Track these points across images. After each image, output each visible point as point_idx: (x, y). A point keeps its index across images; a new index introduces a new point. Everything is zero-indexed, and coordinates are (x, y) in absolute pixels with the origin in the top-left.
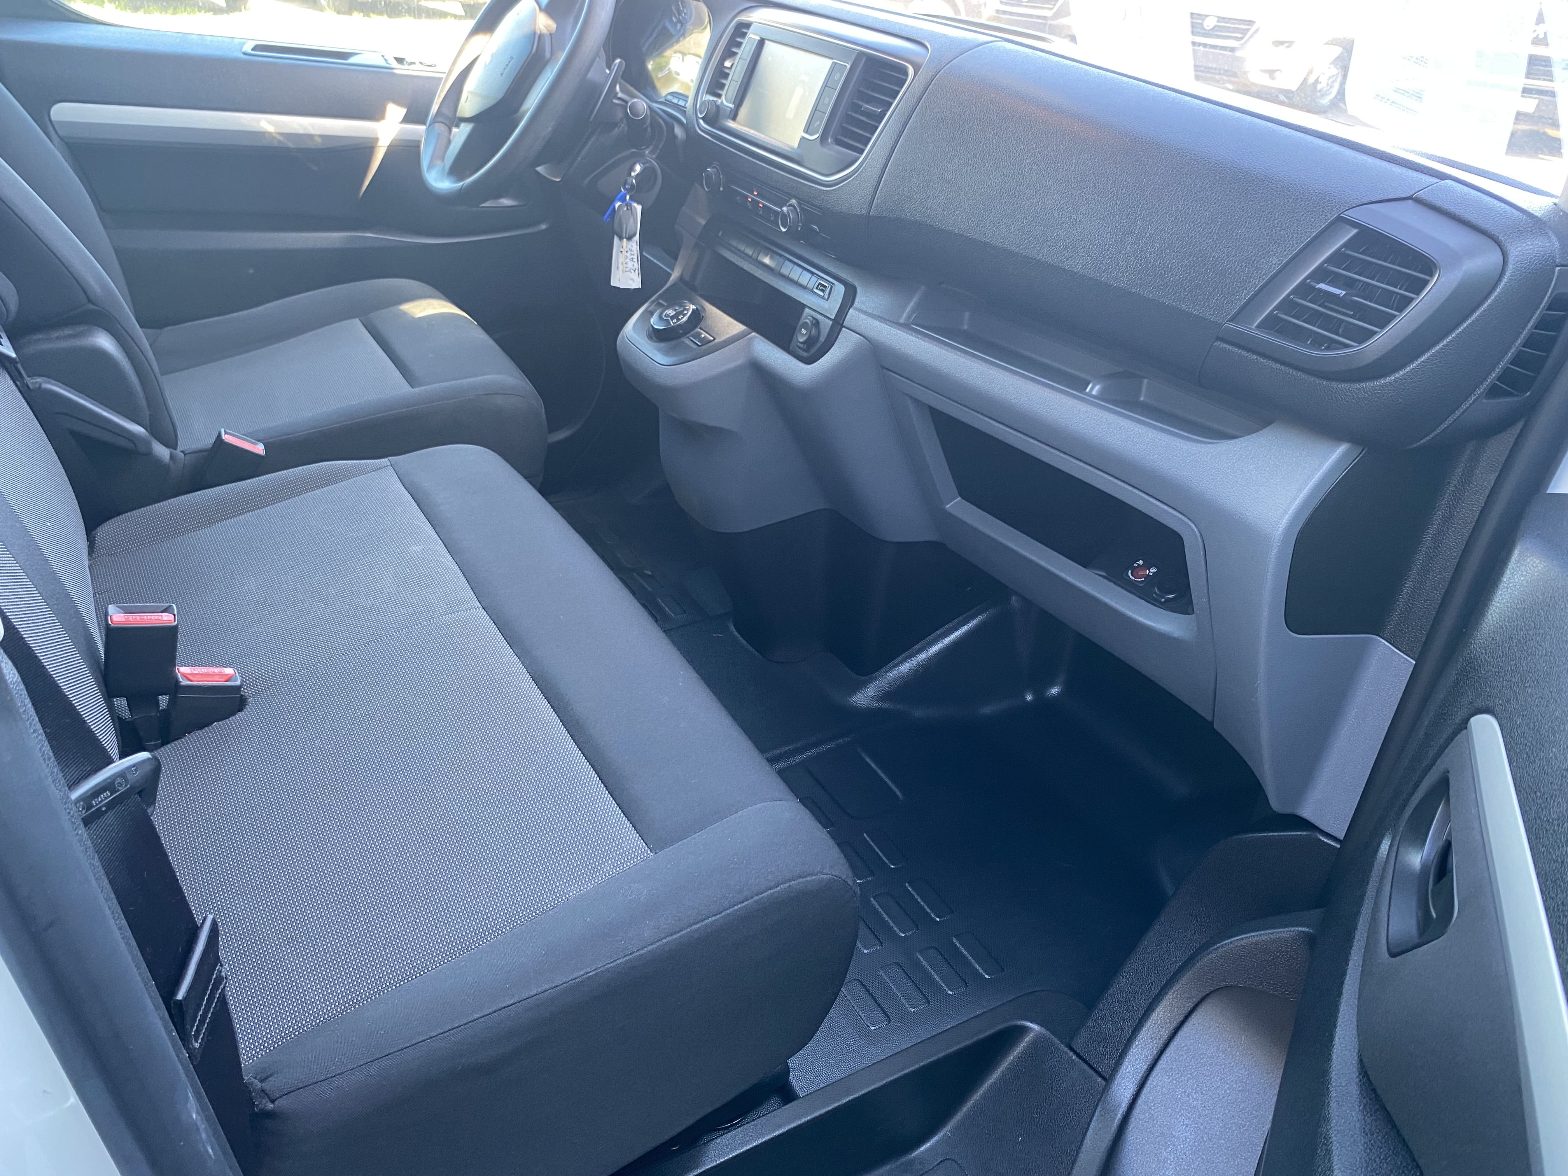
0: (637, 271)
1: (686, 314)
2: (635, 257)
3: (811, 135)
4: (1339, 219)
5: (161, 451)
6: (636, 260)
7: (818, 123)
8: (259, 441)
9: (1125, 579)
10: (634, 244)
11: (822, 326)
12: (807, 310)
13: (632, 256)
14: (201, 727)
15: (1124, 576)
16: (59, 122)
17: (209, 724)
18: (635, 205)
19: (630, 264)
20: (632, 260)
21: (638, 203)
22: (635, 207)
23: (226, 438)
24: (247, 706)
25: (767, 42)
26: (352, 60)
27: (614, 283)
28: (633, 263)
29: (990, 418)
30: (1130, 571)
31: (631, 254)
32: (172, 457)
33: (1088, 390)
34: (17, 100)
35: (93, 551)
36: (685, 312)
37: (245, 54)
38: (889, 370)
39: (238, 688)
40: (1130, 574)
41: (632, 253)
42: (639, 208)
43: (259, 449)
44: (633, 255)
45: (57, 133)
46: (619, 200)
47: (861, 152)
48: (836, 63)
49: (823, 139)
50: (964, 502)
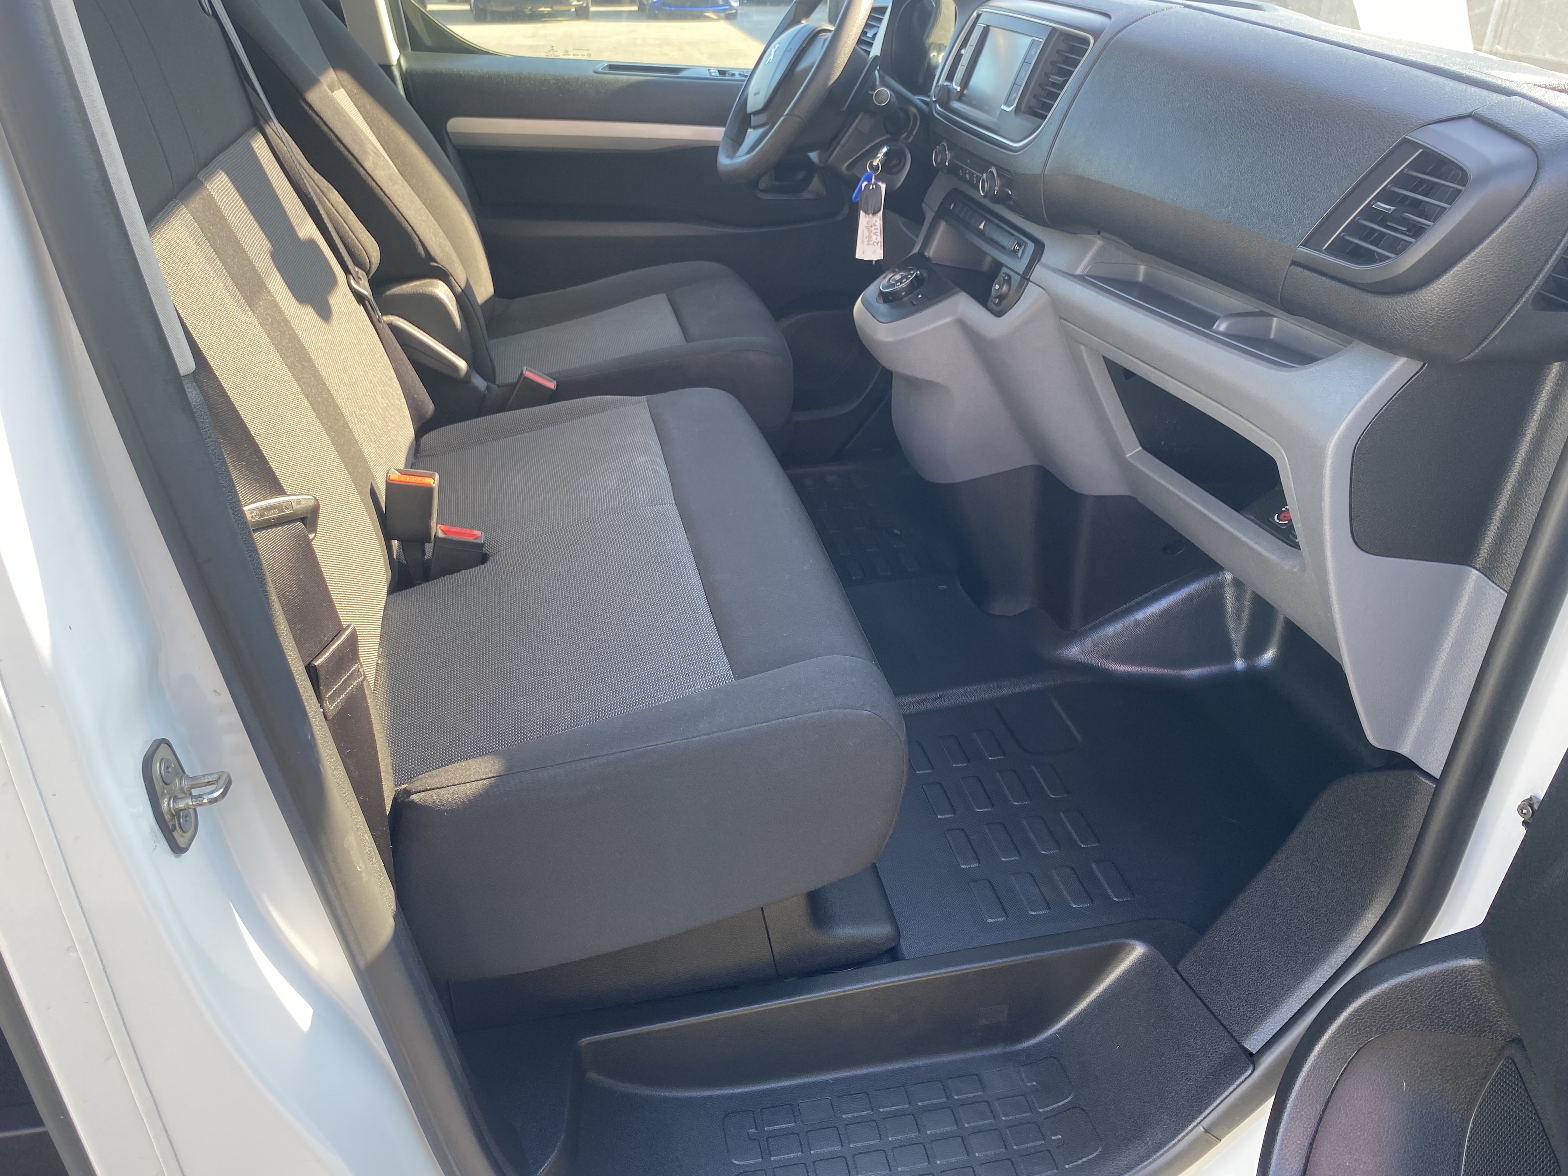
0: (879, 244)
1: (909, 278)
2: (879, 231)
3: (1009, 106)
4: (1405, 140)
5: (479, 383)
6: (879, 234)
7: (1015, 95)
8: (554, 379)
9: (1271, 522)
10: (878, 219)
11: (1013, 280)
12: (1004, 270)
13: (876, 231)
14: (451, 572)
15: (1270, 519)
16: (451, 133)
17: (459, 571)
18: (880, 183)
19: (874, 237)
20: (875, 234)
21: (883, 182)
22: (879, 185)
23: (528, 374)
24: (488, 562)
25: (991, 28)
26: (682, 74)
27: (859, 255)
28: (876, 236)
29: (1137, 358)
30: (1277, 515)
31: (875, 229)
32: (488, 388)
33: (1215, 327)
34: (422, 119)
35: (418, 453)
36: (909, 276)
37: (596, 72)
38: (1066, 320)
39: (482, 545)
40: (1276, 517)
41: (876, 227)
42: (883, 186)
43: (552, 385)
44: (877, 229)
45: (451, 142)
46: (865, 180)
47: (1044, 117)
48: (1034, 40)
49: (1017, 110)
50: (1145, 452)
